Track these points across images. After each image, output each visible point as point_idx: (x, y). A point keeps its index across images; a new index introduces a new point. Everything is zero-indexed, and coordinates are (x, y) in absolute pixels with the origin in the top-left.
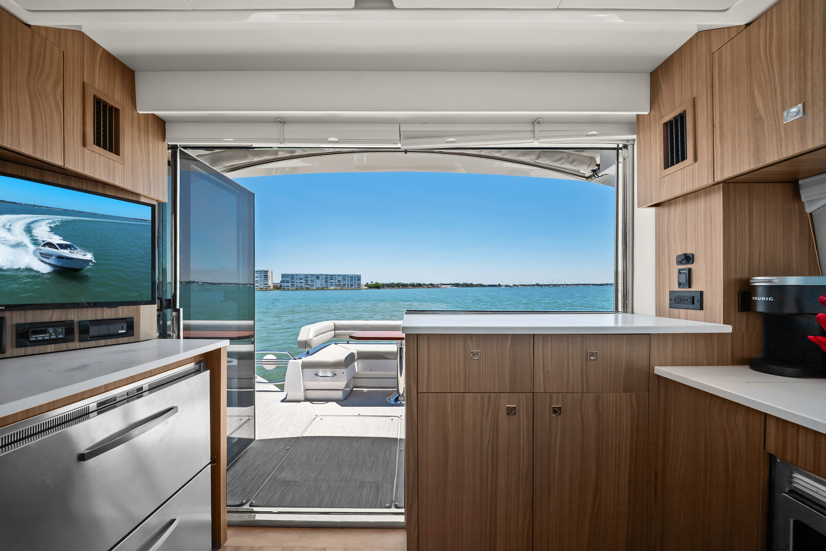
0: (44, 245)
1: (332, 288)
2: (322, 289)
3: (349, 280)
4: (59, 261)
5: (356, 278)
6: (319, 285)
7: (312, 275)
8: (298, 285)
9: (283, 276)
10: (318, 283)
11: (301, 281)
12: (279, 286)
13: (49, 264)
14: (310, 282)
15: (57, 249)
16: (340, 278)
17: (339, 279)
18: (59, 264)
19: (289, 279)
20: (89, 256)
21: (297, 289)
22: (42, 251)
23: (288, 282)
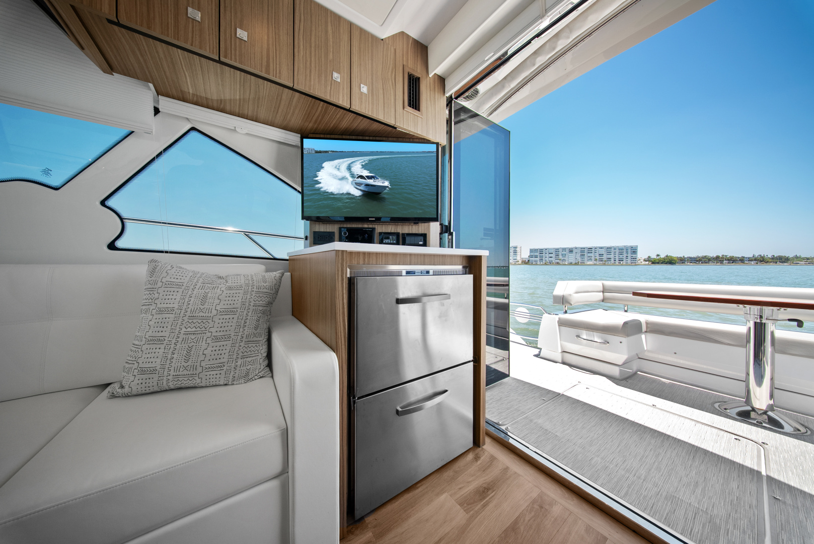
0: (358, 178)
1: (589, 263)
2: (576, 264)
3: (617, 253)
4: (366, 188)
5: (629, 251)
6: (572, 260)
7: (564, 249)
8: (547, 260)
9: (531, 251)
10: (572, 258)
11: (551, 255)
12: (527, 261)
13: (360, 190)
14: (561, 257)
15: (366, 179)
16: (603, 251)
17: (601, 253)
18: (366, 190)
19: (538, 254)
20: (386, 184)
21: (546, 264)
22: (356, 182)
23: (536, 257)
